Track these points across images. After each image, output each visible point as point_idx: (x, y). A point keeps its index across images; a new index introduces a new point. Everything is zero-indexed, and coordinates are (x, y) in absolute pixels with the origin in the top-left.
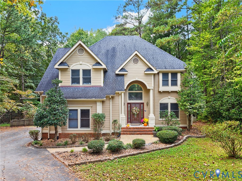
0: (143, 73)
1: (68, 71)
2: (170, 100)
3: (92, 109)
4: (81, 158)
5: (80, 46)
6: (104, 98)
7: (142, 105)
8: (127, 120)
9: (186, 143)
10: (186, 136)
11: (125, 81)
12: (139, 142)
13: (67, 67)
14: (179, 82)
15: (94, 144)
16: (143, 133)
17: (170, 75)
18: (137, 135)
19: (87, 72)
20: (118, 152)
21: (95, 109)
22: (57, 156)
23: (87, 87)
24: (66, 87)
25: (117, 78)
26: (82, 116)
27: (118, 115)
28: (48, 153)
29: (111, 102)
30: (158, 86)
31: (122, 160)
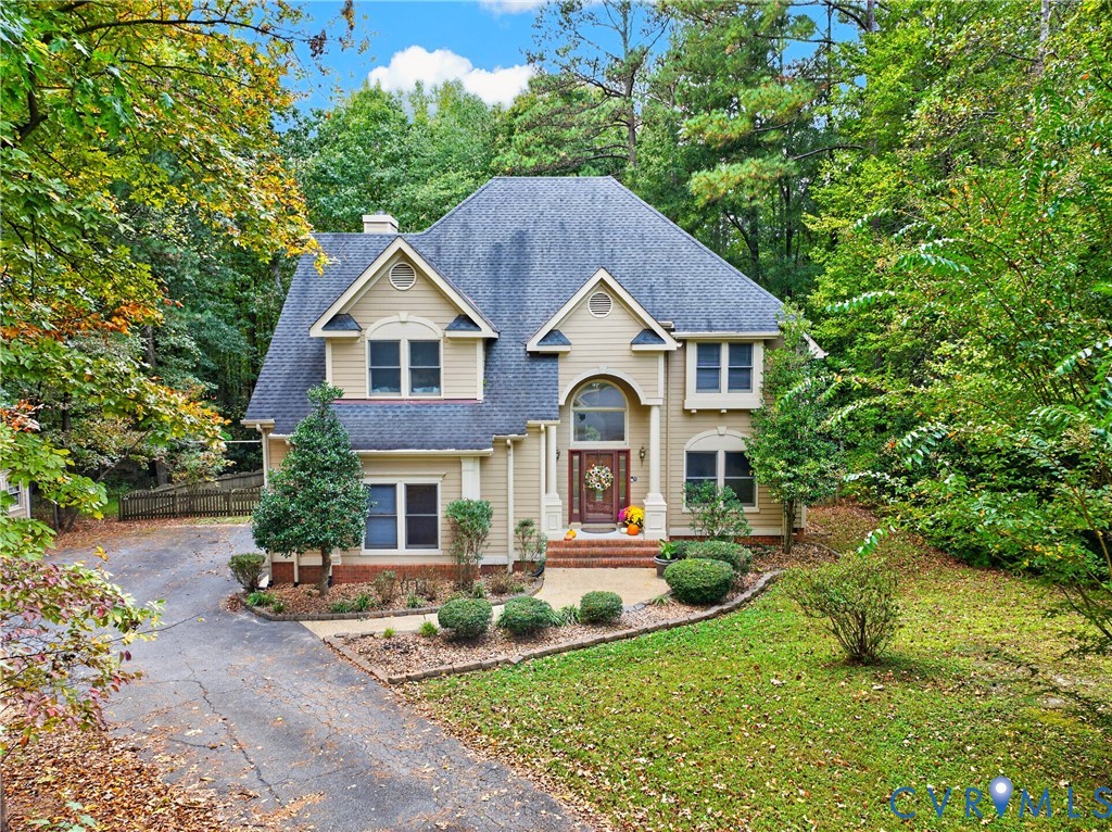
0: (628, 347)
1: (357, 346)
2: (724, 440)
3: (446, 483)
4: (422, 657)
5: (398, 257)
6: (487, 447)
7: (622, 458)
8: (567, 512)
9: (764, 599)
10: (768, 576)
11: (560, 377)
12: (601, 604)
13: (354, 334)
14: (757, 378)
15: (457, 612)
16: (622, 560)
17: (725, 352)
18: (602, 569)
19: (425, 352)
20: (534, 637)
21: (457, 483)
22: (346, 651)
23: (428, 404)
24: (353, 402)
25: (534, 367)
26: (411, 507)
27: (536, 503)
28: (310, 638)
29: (511, 458)
30: (682, 392)
31: (547, 663)
